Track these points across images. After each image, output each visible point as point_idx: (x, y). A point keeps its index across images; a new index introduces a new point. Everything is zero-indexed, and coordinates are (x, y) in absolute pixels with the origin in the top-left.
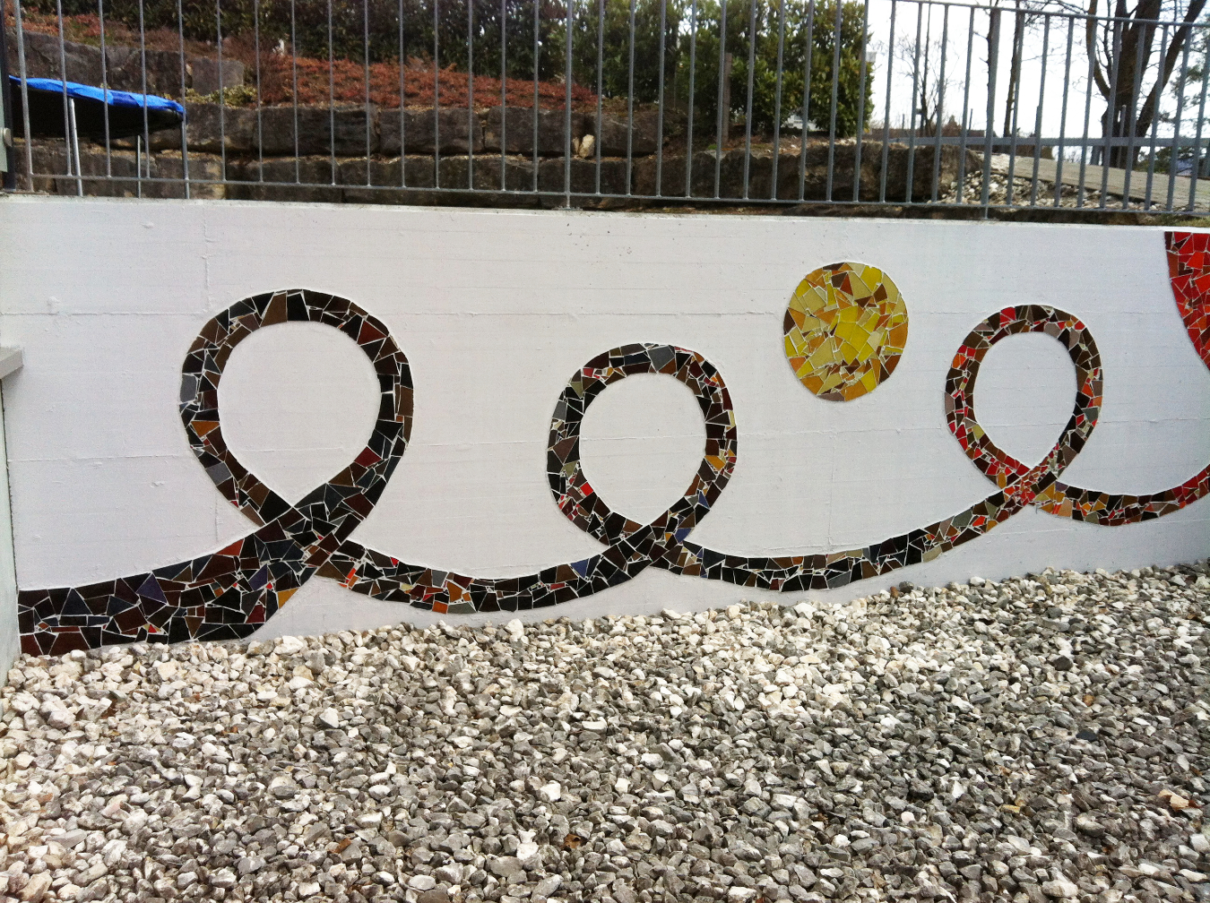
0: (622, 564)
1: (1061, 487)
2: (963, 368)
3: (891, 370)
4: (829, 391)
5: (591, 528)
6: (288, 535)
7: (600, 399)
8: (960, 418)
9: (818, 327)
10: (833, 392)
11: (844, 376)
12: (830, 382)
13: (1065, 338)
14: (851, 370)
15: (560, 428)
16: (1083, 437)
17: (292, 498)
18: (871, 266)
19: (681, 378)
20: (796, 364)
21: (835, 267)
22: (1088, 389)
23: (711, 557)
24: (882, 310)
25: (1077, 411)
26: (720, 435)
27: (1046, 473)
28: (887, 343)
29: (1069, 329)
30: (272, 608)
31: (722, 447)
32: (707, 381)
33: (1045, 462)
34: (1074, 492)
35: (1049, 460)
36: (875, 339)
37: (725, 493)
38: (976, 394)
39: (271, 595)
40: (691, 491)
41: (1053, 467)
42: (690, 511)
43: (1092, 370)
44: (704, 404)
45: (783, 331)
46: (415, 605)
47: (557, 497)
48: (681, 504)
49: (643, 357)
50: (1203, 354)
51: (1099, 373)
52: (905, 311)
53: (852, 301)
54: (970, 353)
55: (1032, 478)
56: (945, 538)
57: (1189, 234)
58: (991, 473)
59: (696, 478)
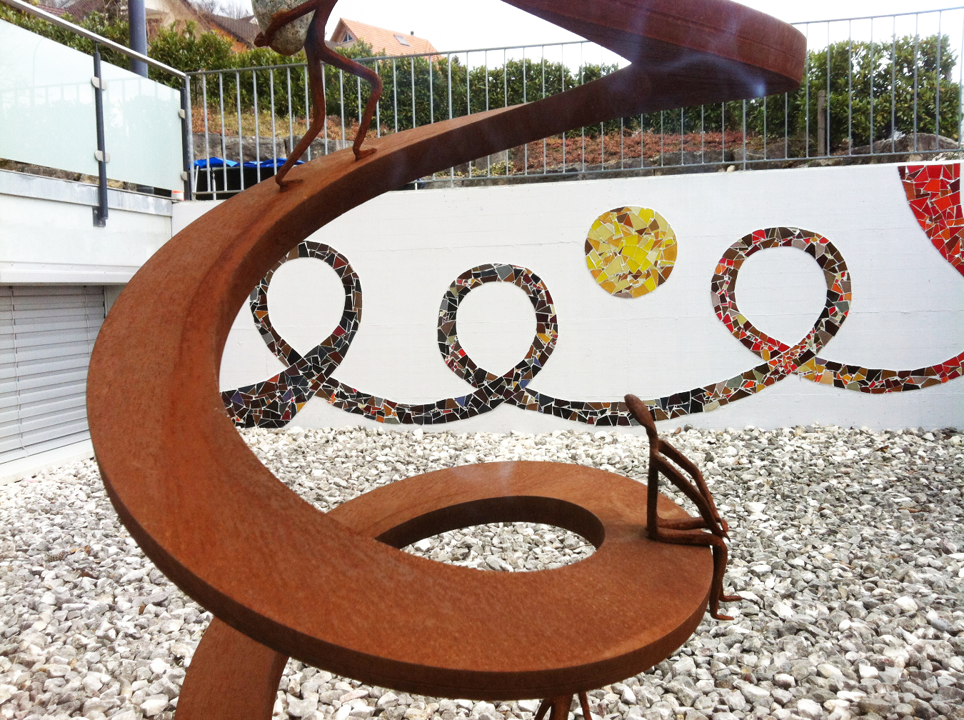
0: (486, 400)
1: (820, 361)
2: (725, 274)
3: (667, 277)
4: (621, 292)
5: (466, 377)
6: (301, 373)
7: (467, 297)
8: (725, 309)
9: (609, 250)
10: (624, 291)
11: (631, 281)
12: (621, 285)
13: (811, 250)
14: (636, 277)
15: (445, 316)
16: (837, 324)
17: (302, 352)
18: (645, 208)
19: (518, 284)
20: (595, 274)
21: (618, 210)
22: (837, 287)
23: (544, 399)
24: (657, 237)
25: (828, 304)
26: (545, 320)
27: (805, 351)
28: (662, 258)
29: (814, 243)
30: (294, 413)
31: (548, 328)
32: (535, 286)
33: (804, 342)
34: (832, 366)
35: (807, 340)
36: (653, 256)
37: (551, 358)
38: (737, 292)
39: (293, 405)
40: (529, 356)
41: (811, 346)
42: (529, 369)
43: (840, 273)
44: (534, 300)
45: (584, 253)
46: (367, 416)
47: (444, 357)
48: (522, 364)
49: (493, 272)
50: (950, 259)
51: (846, 275)
52: (674, 236)
53: (633, 231)
54: (730, 263)
55: (792, 354)
56: (721, 395)
57: (922, 166)
58: (756, 349)
59: (532, 348)
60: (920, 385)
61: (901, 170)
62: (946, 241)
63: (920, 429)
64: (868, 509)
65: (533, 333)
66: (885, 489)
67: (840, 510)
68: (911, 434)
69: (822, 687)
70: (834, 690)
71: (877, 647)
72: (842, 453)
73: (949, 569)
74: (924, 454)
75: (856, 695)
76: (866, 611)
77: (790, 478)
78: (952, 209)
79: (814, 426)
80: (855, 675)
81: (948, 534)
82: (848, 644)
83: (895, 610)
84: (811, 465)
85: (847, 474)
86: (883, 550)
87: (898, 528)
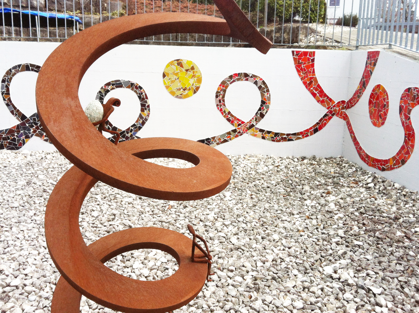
1: (257, 129)
2: (221, 91)
3: (197, 91)
6: (27, 125)
7: (109, 94)
8: (221, 106)
9: (174, 77)
10: (179, 96)
11: (182, 92)
12: (178, 93)
13: (256, 83)
14: (184, 90)
16: (264, 114)
17: (28, 115)
18: (189, 60)
19: (132, 89)
20: (167, 87)
21: (178, 60)
22: (265, 99)
24: (194, 73)
25: (261, 105)
26: (144, 106)
27: (251, 124)
28: (195, 83)
29: (257, 80)
30: (24, 143)
31: (146, 110)
32: (140, 91)
33: (251, 120)
34: (262, 131)
35: (252, 120)
36: (192, 81)
37: (147, 123)
38: (225, 99)
39: (24, 140)
40: (137, 121)
41: (254, 122)
42: (137, 127)
43: (266, 93)
44: (140, 97)
45: (162, 78)
48: (134, 125)
49: (121, 83)
50: (309, 90)
51: (269, 94)
52: (201, 74)
53: (184, 70)
54: (223, 86)
55: (246, 125)
56: (217, 141)
57: (301, 51)
58: (232, 123)
59: (138, 118)
60: (294, 139)
61: (293, 52)
62: (308, 82)
63: (293, 157)
64: (268, 195)
65: (139, 112)
66: (276, 185)
67: (258, 195)
68: (290, 158)
69: (244, 271)
70: (248, 272)
71: (264, 254)
72: (262, 169)
73: (293, 222)
74: (292, 169)
75: (254, 274)
76: (262, 240)
77: (242, 180)
78: (311, 70)
79: (253, 154)
80: (255, 265)
81: (295, 206)
82: (254, 254)
83: (272, 240)
84: (250, 174)
85: (263, 178)
86: (271, 213)
87: (278, 204)
